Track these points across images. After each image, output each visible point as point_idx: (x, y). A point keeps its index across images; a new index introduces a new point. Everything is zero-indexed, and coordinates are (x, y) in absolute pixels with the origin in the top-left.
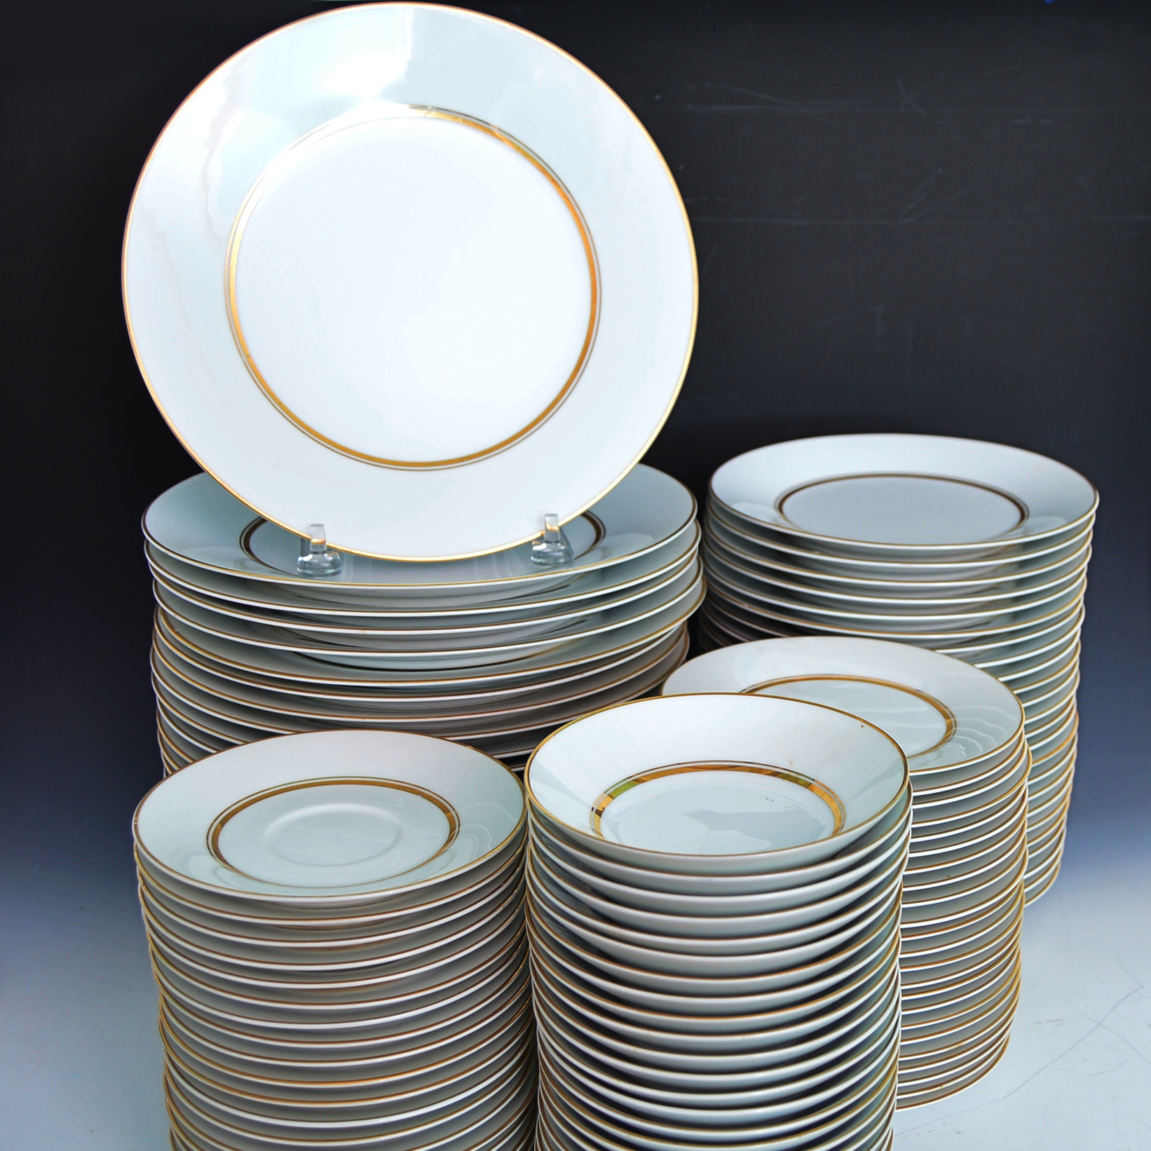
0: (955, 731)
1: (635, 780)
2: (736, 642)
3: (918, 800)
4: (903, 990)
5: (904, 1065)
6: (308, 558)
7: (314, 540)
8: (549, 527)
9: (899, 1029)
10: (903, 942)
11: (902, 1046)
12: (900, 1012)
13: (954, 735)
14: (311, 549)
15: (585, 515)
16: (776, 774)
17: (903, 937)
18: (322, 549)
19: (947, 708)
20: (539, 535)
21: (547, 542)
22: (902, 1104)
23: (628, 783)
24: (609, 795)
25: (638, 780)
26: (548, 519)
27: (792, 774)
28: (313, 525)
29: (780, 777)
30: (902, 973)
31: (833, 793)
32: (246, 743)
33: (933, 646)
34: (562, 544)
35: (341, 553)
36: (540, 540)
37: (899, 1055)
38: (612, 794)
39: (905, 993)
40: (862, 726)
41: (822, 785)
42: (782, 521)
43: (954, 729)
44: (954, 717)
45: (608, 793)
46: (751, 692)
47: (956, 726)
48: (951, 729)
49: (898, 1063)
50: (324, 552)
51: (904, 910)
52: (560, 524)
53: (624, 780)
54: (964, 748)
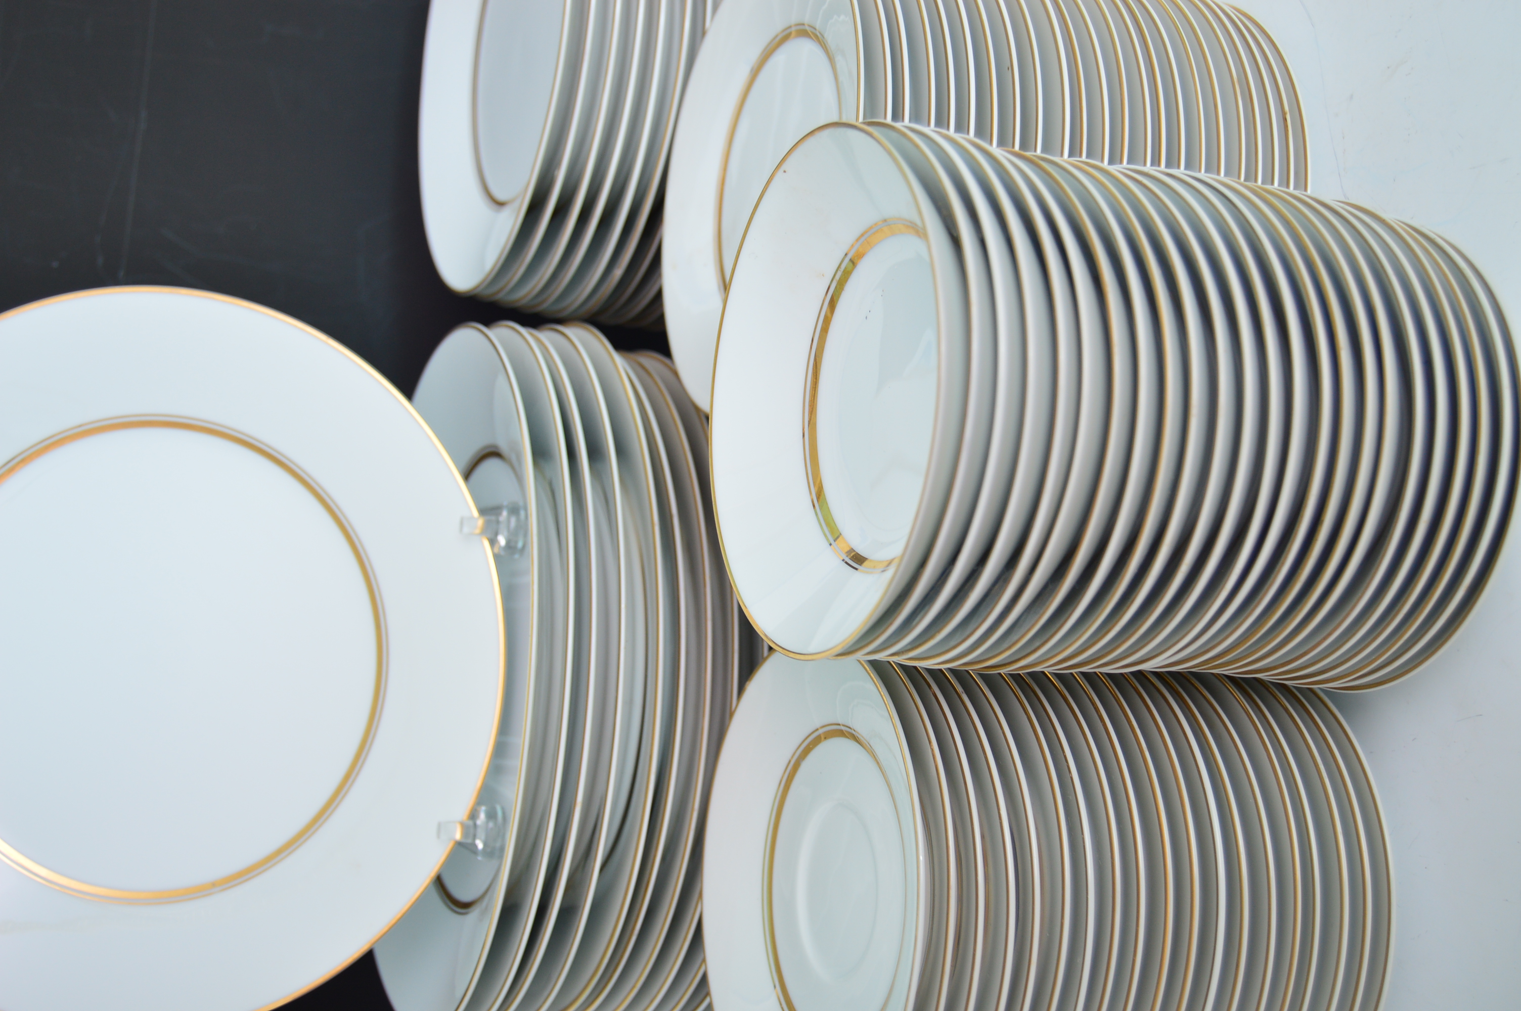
0: (809, 26)
1: (818, 498)
2: (659, 295)
3: (897, 115)
4: (1152, 164)
5: (1251, 175)
6: (480, 845)
7: (458, 836)
8: (478, 531)
9: (1202, 175)
10: (1087, 157)
11: (1226, 175)
12: (1181, 171)
13: (815, 29)
14: (469, 841)
15: (467, 475)
16: (833, 304)
17: (1081, 156)
18: (470, 828)
19: (776, 36)
20: (486, 544)
21: (496, 534)
22: (1302, 182)
23: (820, 509)
24: (835, 541)
25: (819, 496)
26: (466, 530)
27: (837, 277)
28: (438, 836)
29: (840, 294)
30: (1128, 163)
31: (871, 228)
32: (704, 960)
33: (698, 33)
34: (500, 514)
35: (480, 801)
36: (493, 542)
37: (1237, 180)
38: (833, 534)
39: (1156, 161)
40: (785, 172)
41: (857, 240)
42: (516, 204)
43: (807, 28)
44: (790, 27)
45: (832, 541)
46: (726, 286)
47: (803, 24)
48: (804, 32)
49: (1247, 183)
50: (475, 825)
51: (1043, 151)
52: (475, 513)
53: (816, 514)
54: (835, 17)
